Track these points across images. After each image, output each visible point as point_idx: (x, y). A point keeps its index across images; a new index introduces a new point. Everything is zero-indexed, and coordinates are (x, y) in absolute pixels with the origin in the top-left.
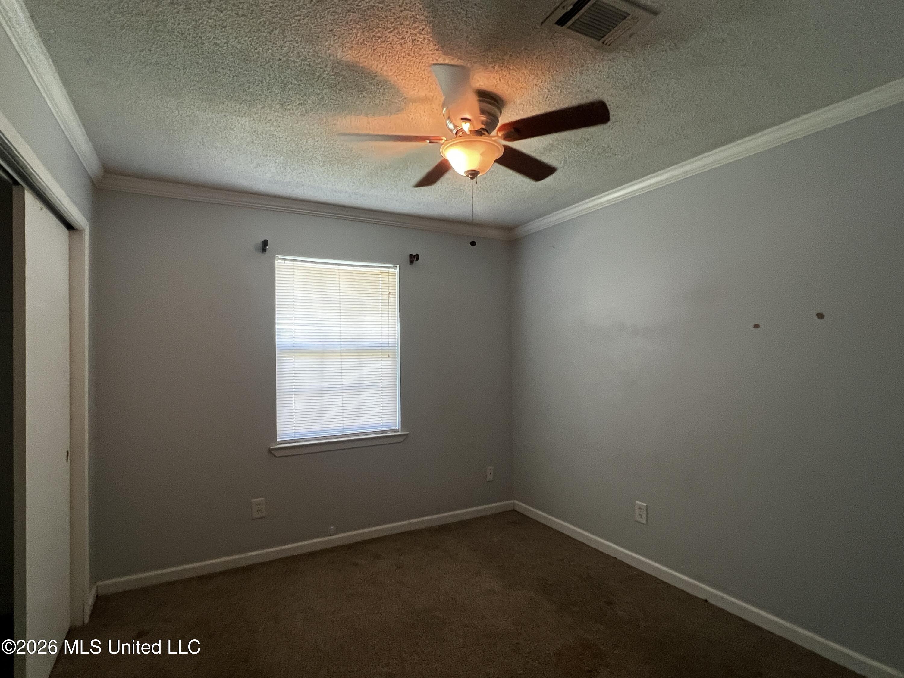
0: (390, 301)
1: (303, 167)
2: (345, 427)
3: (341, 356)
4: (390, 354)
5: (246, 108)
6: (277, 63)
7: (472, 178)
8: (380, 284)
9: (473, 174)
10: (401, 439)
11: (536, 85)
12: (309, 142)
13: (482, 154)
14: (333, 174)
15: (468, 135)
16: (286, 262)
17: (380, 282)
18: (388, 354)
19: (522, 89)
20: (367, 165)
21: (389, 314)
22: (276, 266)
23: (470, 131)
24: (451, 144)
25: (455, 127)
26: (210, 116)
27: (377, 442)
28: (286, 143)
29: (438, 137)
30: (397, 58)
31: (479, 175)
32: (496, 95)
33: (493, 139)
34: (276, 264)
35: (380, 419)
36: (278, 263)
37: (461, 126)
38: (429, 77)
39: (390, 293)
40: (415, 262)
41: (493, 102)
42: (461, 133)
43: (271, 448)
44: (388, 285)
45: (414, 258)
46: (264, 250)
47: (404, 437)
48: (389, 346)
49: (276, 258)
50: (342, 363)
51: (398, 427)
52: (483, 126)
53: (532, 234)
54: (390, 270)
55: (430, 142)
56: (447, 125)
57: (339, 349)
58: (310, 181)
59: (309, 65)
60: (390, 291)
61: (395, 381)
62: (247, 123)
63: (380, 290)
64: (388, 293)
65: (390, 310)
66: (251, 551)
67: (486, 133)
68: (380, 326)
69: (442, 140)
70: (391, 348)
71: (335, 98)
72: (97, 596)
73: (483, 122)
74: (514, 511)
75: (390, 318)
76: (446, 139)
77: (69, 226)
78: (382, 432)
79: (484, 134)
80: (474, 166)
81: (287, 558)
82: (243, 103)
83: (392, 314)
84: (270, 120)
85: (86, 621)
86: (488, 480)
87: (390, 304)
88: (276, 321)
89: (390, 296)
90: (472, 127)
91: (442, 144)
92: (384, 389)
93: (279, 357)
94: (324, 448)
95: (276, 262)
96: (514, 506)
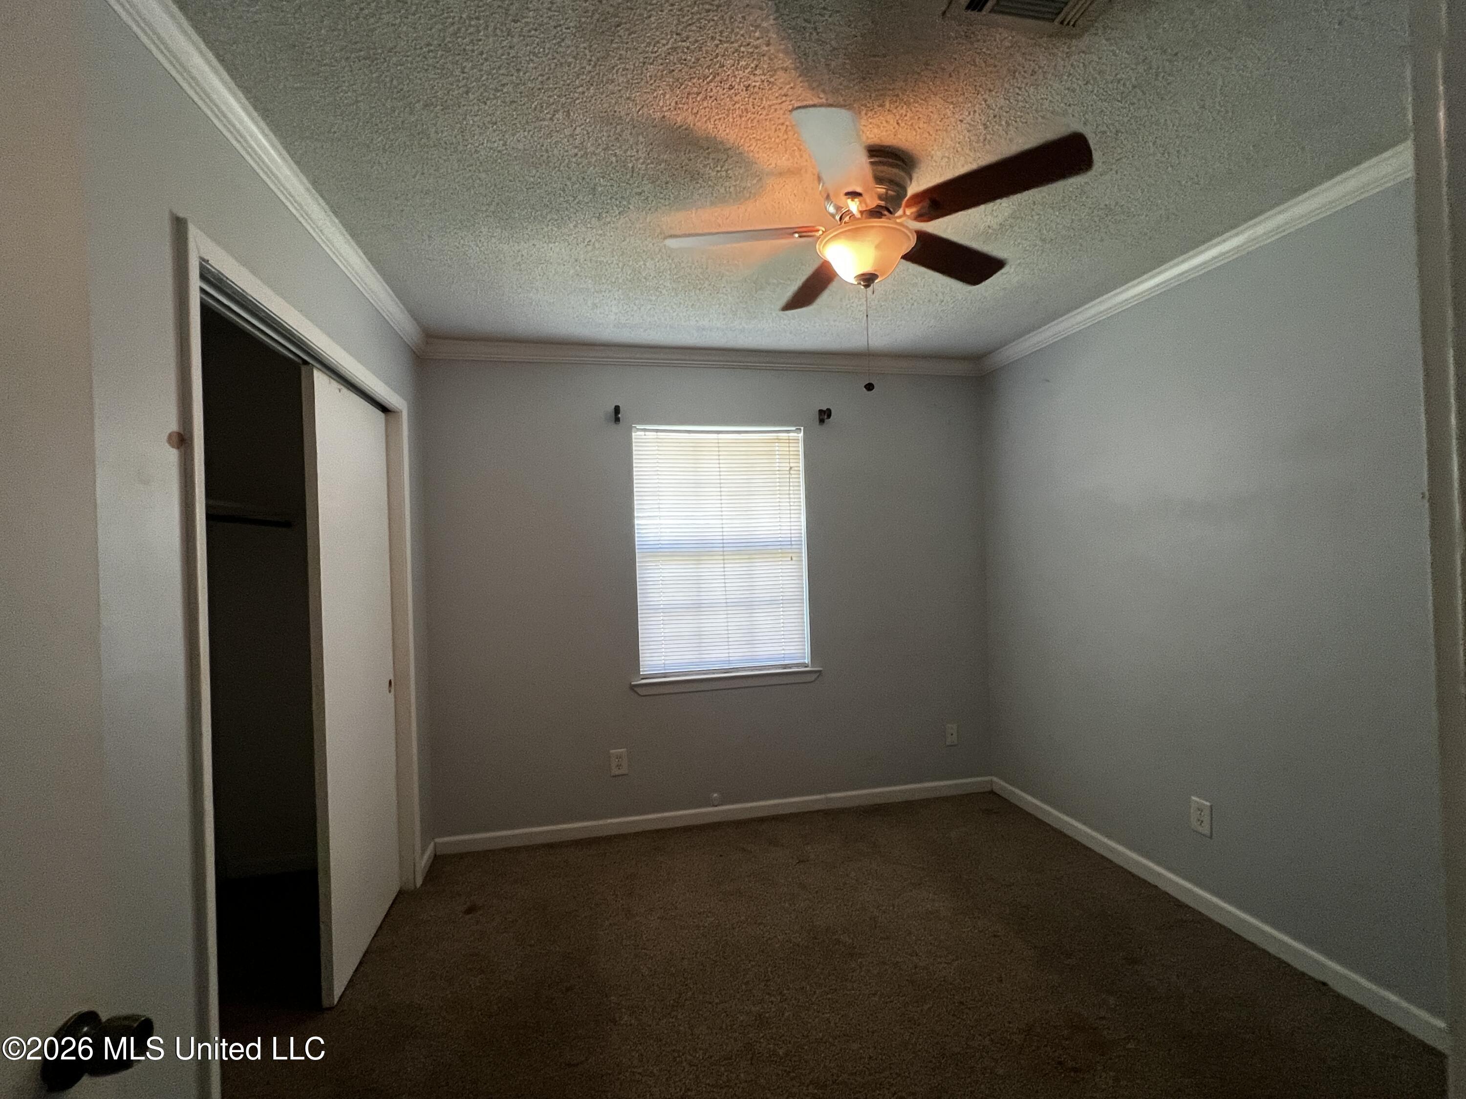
0: (791, 480)
1: (651, 301)
2: (731, 659)
3: (724, 560)
4: (793, 555)
5: (556, 229)
6: (574, 160)
7: (867, 286)
8: (777, 457)
9: (868, 279)
10: (814, 677)
11: (961, 121)
12: (648, 264)
13: (877, 247)
14: (693, 305)
15: (859, 219)
16: (647, 433)
17: (777, 453)
18: (790, 555)
19: (939, 132)
20: (735, 287)
21: (790, 498)
22: (634, 440)
23: (861, 212)
24: (832, 235)
25: (838, 208)
26: (517, 248)
27: (774, 681)
28: (619, 270)
29: (813, 227)
30: (731, 120)
31: (876, 281)
32: (899, 149)
33: (898, 221)
34: (633, 437)
35: (781, 648)
36: (635, 435)
37: (848, 206)
38: (785, 140)
39: (791, 468)
40: (826, 421)
41: (899, 163)
42: (848, 217)
43: (633, 683)
44: (788, 457)
45: (825, 415)
46: (617, 420)
47: (816, 676)
48: (791, 545)
49: (634, 430)
50: (726, 569)
51: (807, 660)
52: (882, 203)
53: (1013, 363)
54: (792, 434)
55: (800, 237)
56: (826, 209)
57: (721, 549)
58: (666, 319)
59: (615, 155)
60: (792, 465)
61: (801, 594)
62: (563, 250)
63: (777, 465)
64: (788, 469)
65: (791, 492)
66: (611, 818)
67: (886, 213)
68: (778, 516)
69: (818, 231)
70: (794, 547)
71: (662, 196)
72: (435, 855)
73: (880, 197)
74: (992, 792)
75: (792, 504)
76: (824, 230)
77: (384, 409)
78: (785, 666)
79: (885, 215)
80: (866, 267)
81: (657, 831)
82: (550, 223)
83: (794, 498)
84: (590, 241)
85: (418, 885)
86: (947, 743)
87: (791, 484)
88: (636, 514)
89: (792, 472)
90: (864, 205)
91: (819, 238)
92: (785, 605)
93: (640, 562)
94: (702, 687)
95: (633, 434)
96: (991, 785)
